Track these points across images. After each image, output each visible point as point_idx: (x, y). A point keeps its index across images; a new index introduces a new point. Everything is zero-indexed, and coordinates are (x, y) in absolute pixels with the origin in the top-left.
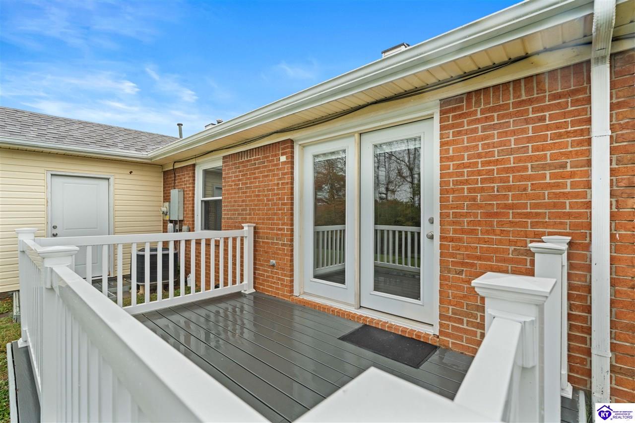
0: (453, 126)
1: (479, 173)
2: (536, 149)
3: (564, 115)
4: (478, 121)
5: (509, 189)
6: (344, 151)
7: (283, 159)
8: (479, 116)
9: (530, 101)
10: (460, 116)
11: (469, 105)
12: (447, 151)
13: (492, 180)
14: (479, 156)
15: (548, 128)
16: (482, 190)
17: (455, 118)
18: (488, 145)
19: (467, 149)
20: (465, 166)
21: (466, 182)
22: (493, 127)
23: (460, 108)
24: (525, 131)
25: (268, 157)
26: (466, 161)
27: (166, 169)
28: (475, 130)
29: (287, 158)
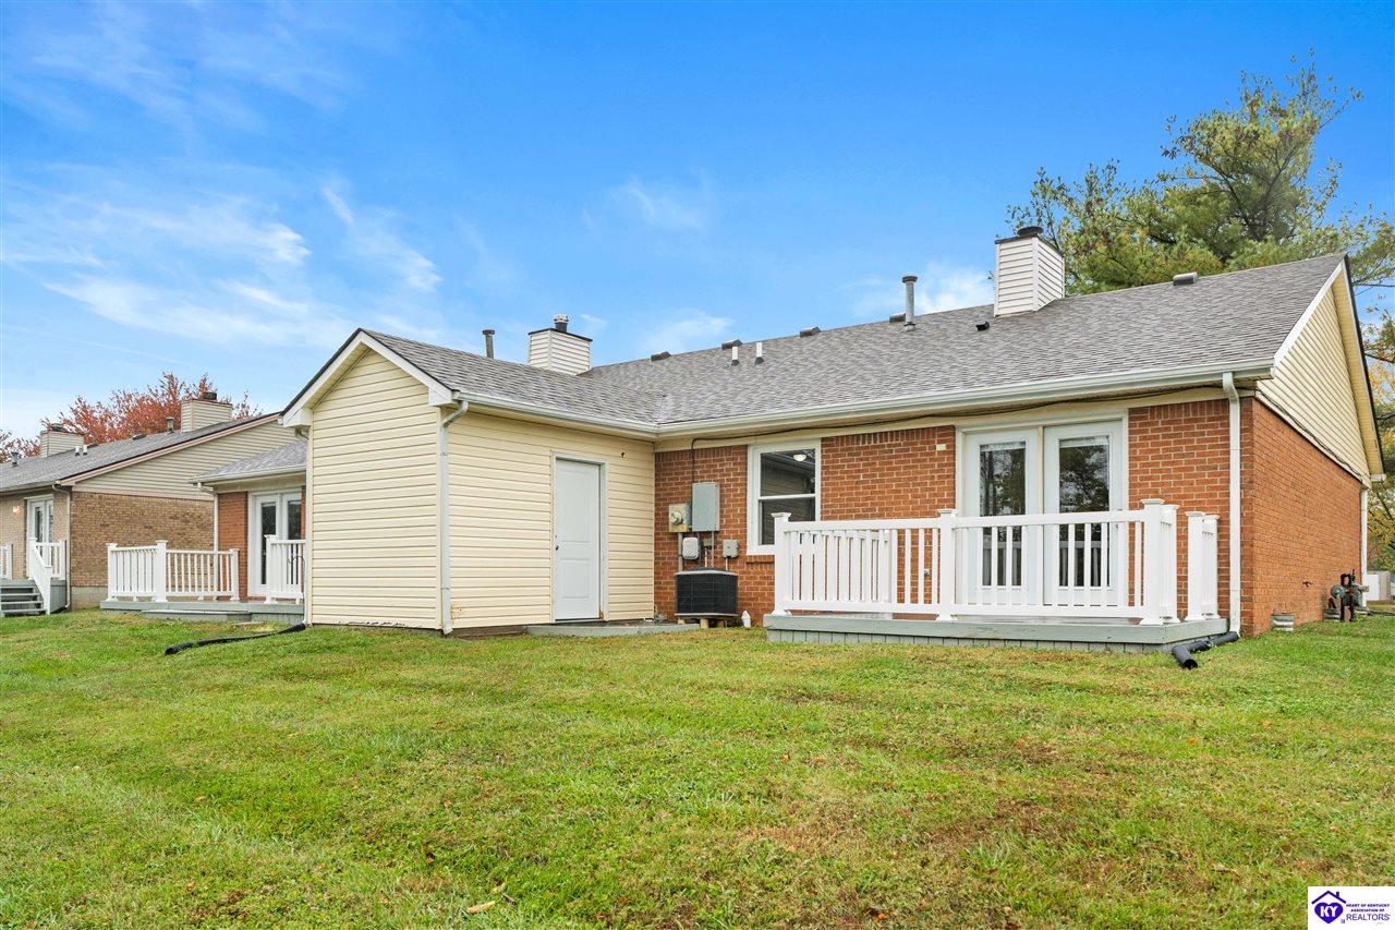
0: (1140, 432)
1: (1160, 471)
2: (1199, 455)
3: (1216, 433)
4: (1159, 430)
5: (1182, 483)
6: (1024, 443)
7: (941, 447)
8: (1160, 426)
9: (1196, 420)
10: (1146, 424)
11: (1152, 417)
12: (1135, 452)
13: (1170, 477)
14: (1160, 457)
15: (1206, 440)
16: (1163, 484)
17: (1141, 425)
18: (1167, 450)
19: (1151, 451)
20: (1149, 465)
21: (1150, 478)
22: (1170, 436)
23: (1145, 418)
24: (1192, 441)
25: (915, 444)
26: (1150, 460)
27: (661, 450)
28: (1157, 437)
29: (948, 447)
